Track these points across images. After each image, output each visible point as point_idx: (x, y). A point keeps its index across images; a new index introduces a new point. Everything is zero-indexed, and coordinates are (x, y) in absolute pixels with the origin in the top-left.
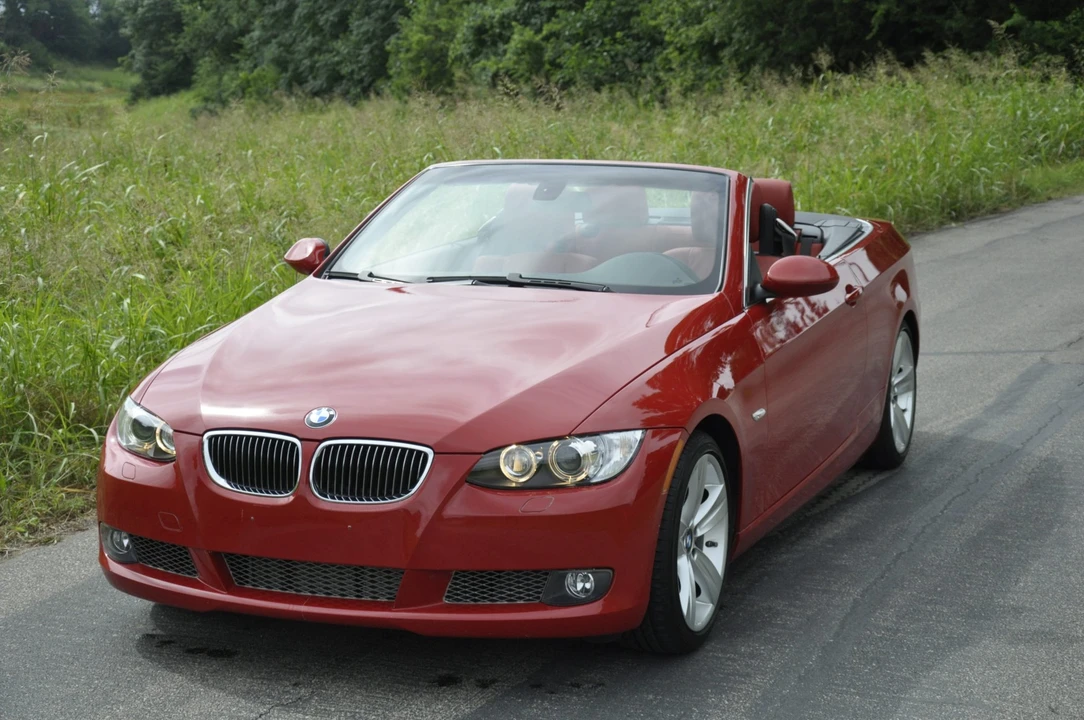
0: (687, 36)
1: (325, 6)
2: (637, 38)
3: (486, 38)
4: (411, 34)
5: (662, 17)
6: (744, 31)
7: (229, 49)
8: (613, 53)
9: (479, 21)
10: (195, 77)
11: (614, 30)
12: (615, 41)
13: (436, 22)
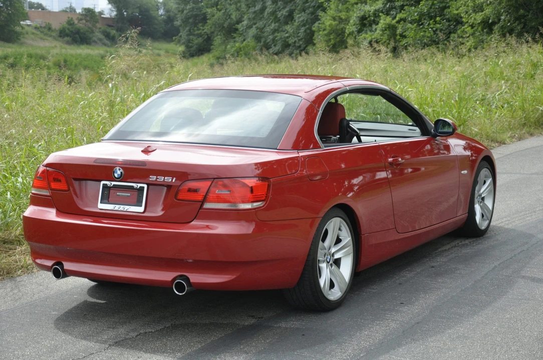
0: (475, 19)
1: (281, 7)
2: (448, 20)
3: (366, 23)
4: (326, 21)
5: (461, 9)
6: (507, 15)
7: (230, 31)
8: (434, 29)
9: (362, 13)
10: (212, 47)
11: (436, 17)
12: (436, 22)
13: (340, 14)
